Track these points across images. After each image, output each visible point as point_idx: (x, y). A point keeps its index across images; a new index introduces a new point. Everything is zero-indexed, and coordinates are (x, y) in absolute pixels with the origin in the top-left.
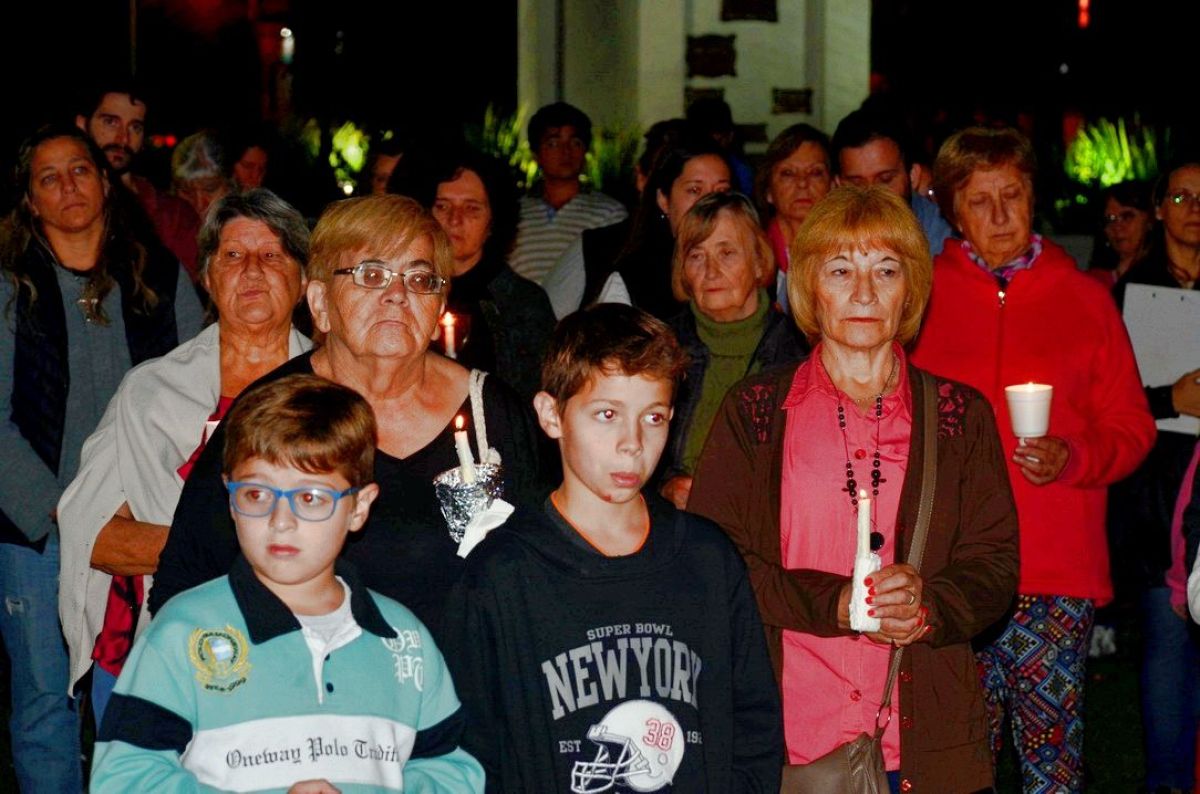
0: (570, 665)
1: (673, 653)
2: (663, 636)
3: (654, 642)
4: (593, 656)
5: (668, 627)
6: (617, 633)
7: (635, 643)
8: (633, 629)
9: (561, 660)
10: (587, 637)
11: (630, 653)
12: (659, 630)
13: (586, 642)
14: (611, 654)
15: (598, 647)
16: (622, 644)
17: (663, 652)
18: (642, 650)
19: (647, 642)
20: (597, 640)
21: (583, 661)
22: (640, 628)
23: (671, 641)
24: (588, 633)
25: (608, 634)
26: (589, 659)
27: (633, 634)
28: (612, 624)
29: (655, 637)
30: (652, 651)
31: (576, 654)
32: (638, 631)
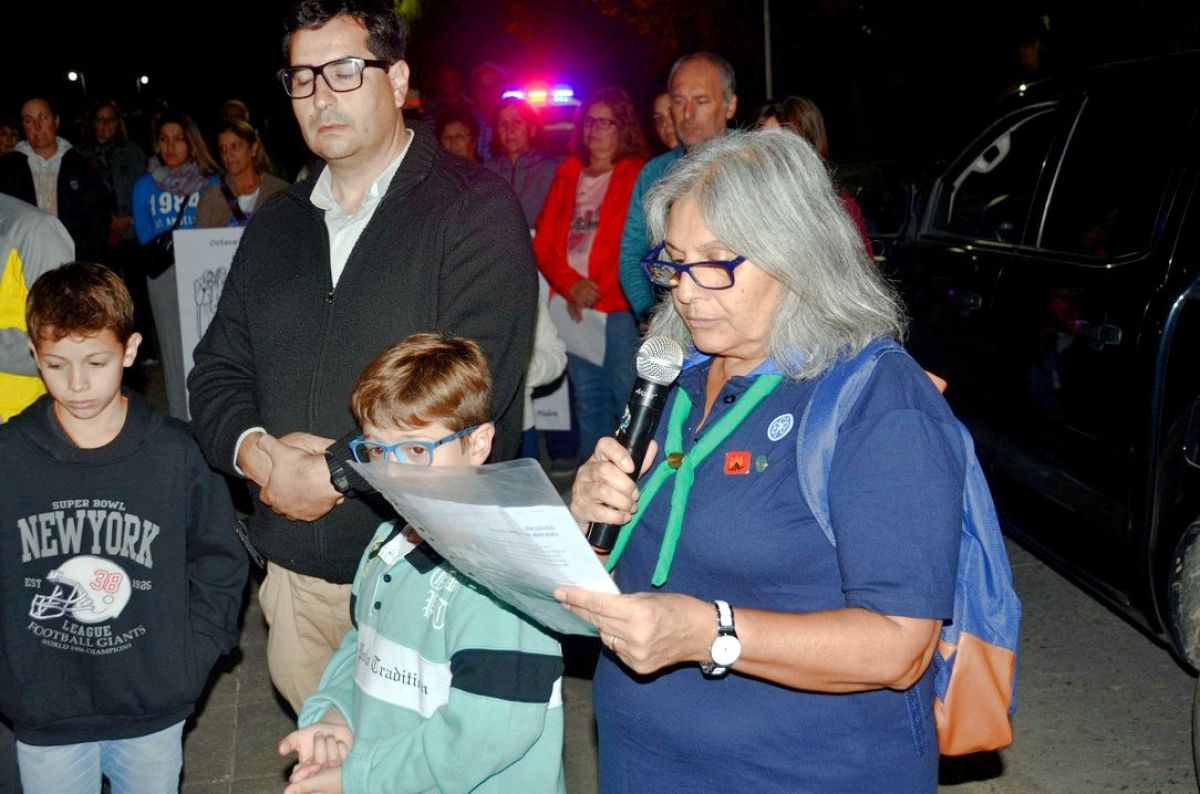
0: (38, 525)
1: (124, 523)
2: (116, 510)
3: (108, 514)
4: (56, 521)
5: (122, 504)
6: (77, 506)
7: (92, 514)
8: (91, 504)
9: (33, 519)
10: (52, 506)
11: (87, 522)
12: (113, 505)
13: (50, 510)
14: (70, 521)
15: (60, 515)
16: (81, 515)
17: (115, 522)
18: (97, 519)
19: (102, 514)
20: (60, 510)
21: (48, 523)
22: (97, 503)
23: (123, 514)
24: (54, 504)
25: (69, 506)
26: (52, 523)
27: (91, 507)
28: (74, 499)
29: (109, 511)
30: (105, 521)
31: (44, 517)
32: (95, 505)
